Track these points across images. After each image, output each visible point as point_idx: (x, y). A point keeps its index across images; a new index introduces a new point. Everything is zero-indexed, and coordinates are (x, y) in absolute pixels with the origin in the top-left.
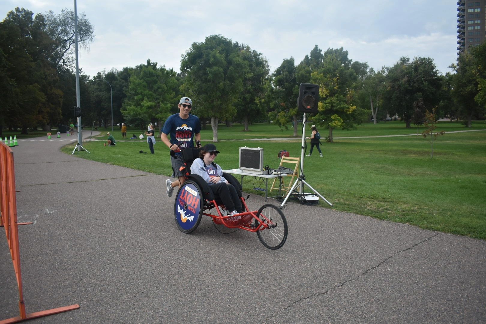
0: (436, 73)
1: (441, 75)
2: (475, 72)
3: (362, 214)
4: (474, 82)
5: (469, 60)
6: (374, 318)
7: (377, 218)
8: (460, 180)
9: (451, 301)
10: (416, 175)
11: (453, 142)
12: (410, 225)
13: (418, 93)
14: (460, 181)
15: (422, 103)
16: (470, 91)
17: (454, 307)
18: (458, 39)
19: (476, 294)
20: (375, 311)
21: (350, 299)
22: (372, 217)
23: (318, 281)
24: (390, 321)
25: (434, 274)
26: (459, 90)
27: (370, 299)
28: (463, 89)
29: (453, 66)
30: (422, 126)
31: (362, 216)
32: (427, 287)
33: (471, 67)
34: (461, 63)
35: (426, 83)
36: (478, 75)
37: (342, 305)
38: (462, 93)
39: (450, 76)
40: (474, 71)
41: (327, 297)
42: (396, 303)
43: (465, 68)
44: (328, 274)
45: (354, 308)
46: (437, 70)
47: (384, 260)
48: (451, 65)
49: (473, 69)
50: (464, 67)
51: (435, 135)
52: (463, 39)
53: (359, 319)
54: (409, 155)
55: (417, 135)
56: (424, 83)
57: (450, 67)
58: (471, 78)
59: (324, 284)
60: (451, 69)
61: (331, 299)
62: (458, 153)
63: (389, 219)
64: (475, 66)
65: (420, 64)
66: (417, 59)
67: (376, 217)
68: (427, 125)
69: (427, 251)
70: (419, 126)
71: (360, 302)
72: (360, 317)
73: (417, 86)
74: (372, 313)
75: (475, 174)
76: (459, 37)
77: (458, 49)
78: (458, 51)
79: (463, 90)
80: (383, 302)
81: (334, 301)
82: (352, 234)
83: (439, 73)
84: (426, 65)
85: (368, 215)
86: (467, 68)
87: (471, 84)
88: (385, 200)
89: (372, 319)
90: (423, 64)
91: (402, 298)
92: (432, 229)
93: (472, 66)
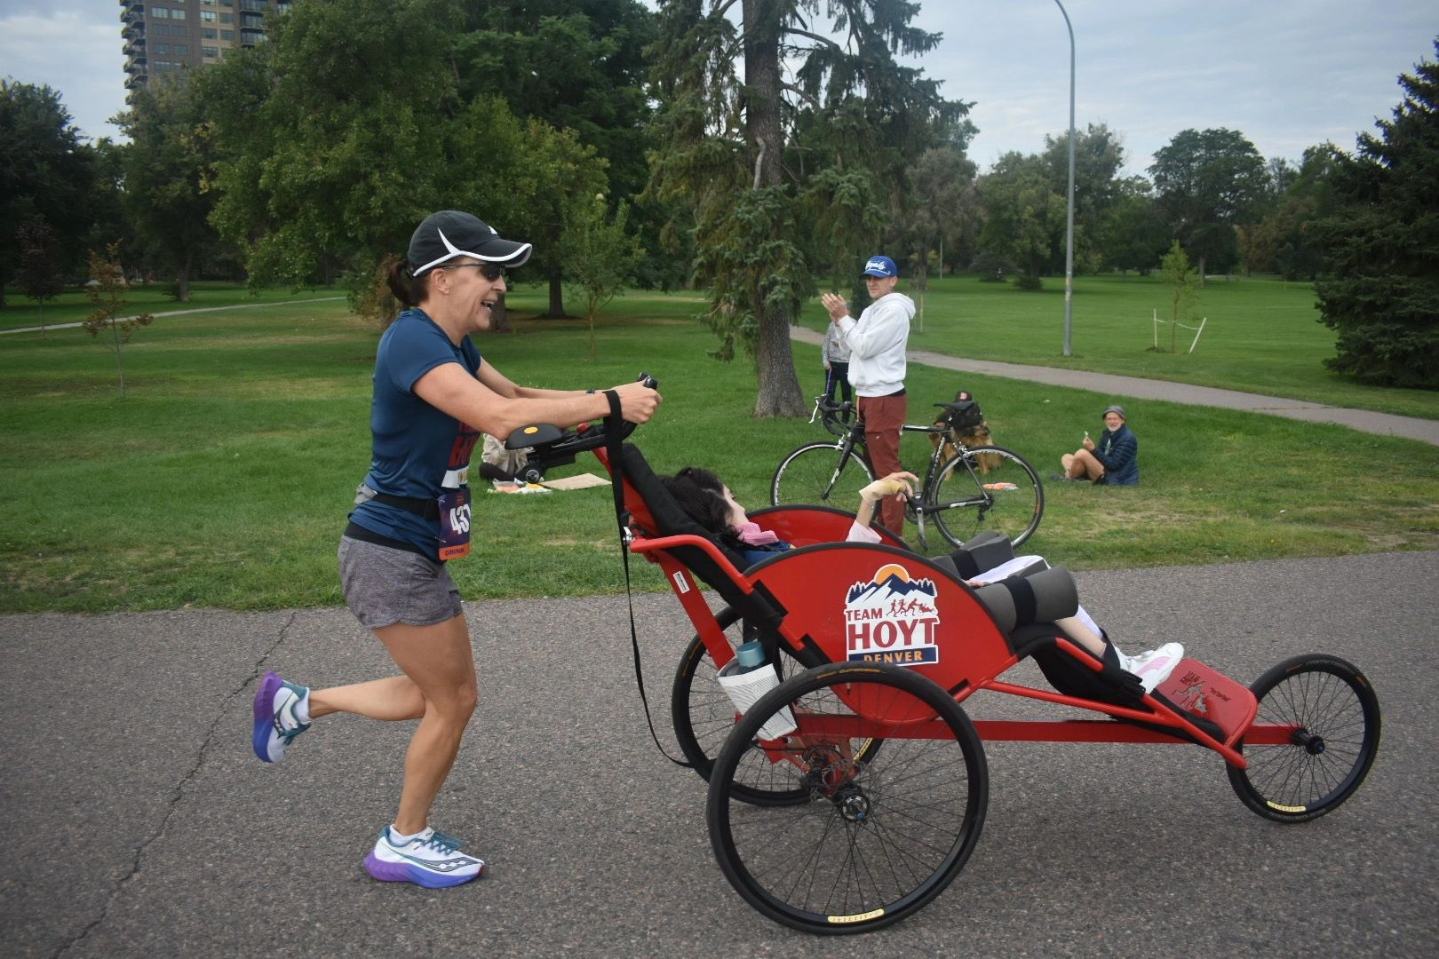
0: (71, 137)
1: (88, 145)
2: (189, 142)
3: (21, 611)
4: (188, 172)
5: (167, 107)
6: (318, 925)
7: (82, 610)
8: (238, 451)
9: (464, 788)
10: (96, 455)
11: (156, 344)
12: (197, 610)
13: (20, 197)
14: (237, 455)
15: (45, 230)
16: (178, 195)
17: (485, 802)
18: (125, 41)
19: (503, 749)
20: (305, 905)
21: (201, 902)
22: (64, 610)
23: (42, 887)
24: (368, 914)
25: (368, 732)
26: (148, 193)
27: (259, 874)
28: (157, 188)
29: (121, 120)
30: (52, 303)
31: (25, 616)
32: (378, 773)
33: (175, 127)
34: (146, 113)
35: (45, 167)
36: (197, 152)
37: (189, 932)
38: (155, 201)
39: (111, 148)
40: (184, 141)
41: (120, 927)
42: (341, 854)
43: (158, 130)
44: (57, 849)
45: (234, 924)
46: (76, 129)
47: (206, 738)
48: (116, 117)
49: (181, 132)
50: (155, 125)
51: (124, 326)
52: (141, 43)
53: (280, 950)
54: (41, 395)
55: (38, 328)
56: (38, 165)
57: (112, 121)
58: (178, 160)
59: (70, 889)
60: (116, 128)
61: (140, 931)
62: (188, 378)
63: (120, 604)
64: (186, 126)
65: (20, 106)
66: (9, 88)
67: (76, 609)
68: (96, 295)
69: (304, 673)
70: (45, 302)
71: (239, 898)
72: (275, 943)
73: (15, 175)
74: (301, 914)
75: (263, 431)
76: (126, 34)
77: (128, 69)
78: (127, 76)
79: (158, 193)
80: (302, 865)
81: (155, 933)
82: (37, 683)
83: (82, 137)
84: (39, 108)
85: (46, 609)
86: (165, 129)
87: (180, 176)
88: (59, 547)
89: (316, 934)
90: (30, 106)
91: (342, 833)
92: (269, 606)
93: (178, 123)
